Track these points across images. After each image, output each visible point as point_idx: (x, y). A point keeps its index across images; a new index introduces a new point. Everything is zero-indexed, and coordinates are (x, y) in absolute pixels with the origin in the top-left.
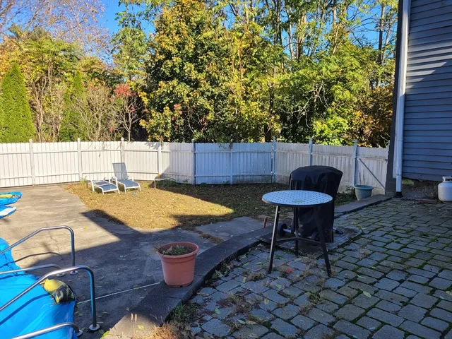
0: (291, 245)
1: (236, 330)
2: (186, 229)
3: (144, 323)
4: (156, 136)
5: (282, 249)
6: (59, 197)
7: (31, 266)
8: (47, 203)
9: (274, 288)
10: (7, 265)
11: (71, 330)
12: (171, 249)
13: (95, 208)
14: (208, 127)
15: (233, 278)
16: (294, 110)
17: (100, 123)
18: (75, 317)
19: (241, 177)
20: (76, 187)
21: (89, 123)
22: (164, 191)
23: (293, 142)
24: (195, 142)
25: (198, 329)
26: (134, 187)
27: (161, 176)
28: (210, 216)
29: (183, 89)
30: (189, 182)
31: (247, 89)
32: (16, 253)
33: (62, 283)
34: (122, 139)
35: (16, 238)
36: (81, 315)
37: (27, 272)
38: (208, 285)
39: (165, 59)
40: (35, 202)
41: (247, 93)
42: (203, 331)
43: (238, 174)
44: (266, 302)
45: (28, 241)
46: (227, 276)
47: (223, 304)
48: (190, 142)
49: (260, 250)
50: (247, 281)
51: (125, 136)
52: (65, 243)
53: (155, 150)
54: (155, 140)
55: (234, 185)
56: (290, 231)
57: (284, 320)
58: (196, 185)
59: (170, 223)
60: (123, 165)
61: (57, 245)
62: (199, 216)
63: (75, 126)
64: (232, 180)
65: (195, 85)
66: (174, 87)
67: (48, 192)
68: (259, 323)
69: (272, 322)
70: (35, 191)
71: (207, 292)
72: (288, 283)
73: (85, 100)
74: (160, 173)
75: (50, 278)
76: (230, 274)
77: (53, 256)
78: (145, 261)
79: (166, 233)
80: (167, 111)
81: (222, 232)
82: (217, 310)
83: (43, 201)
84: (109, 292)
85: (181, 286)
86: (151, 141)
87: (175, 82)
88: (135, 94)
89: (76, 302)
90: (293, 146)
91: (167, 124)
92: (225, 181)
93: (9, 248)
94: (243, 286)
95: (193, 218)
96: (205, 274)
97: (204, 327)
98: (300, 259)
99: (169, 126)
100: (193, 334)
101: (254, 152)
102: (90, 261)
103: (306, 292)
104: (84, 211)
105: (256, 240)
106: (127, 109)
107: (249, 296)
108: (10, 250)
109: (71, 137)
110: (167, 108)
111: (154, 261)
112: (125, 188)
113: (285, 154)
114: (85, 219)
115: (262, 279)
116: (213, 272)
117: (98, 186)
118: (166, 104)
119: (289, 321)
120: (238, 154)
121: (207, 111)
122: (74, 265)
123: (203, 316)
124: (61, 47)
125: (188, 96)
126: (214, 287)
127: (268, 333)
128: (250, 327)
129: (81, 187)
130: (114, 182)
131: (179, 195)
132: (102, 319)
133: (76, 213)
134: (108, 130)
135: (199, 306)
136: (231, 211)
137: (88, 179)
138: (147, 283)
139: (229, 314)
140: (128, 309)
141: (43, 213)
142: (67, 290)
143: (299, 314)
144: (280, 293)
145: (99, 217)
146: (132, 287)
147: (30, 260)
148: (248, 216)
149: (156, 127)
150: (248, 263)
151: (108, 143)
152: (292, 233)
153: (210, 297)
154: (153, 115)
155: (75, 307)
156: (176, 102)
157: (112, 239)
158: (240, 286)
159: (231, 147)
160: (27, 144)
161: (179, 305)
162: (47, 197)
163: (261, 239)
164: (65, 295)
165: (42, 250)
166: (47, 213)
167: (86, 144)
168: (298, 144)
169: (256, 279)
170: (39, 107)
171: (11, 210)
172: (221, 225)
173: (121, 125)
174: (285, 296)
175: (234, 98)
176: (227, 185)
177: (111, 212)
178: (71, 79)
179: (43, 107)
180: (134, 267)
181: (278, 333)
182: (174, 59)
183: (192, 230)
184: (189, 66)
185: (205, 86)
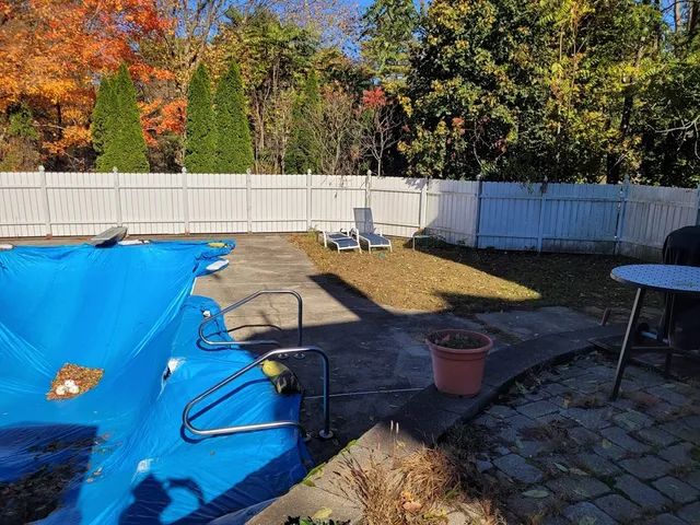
0: (657, 361)
1: (552, 477)
2: (460, 316)
3: (405, 439)
4: (420, 168)
5: (638, 365)
6: (281, 252)
7: (247, 339)
8: (266, 258)
9: (622, 425)
10: (219, 334)
11: (296, 431)
12: (447, 338)
13: (327, 271)
14: (506, 155)
15: (547, 399)
16: (671, 126)
17: (338, 148)
18: (301, 415)
19: (557, 242)
20: (303, 240)
21: (324, 148)
22: (426, 255)
23: (663, 185)
24: (482, 180)
25: (487, 465)
26: (382, 245)
27: (424, 232)
28: (500, 300)
29: (468, 93)
30: (467, 244)
31: (583, 90)
32: (230, 321)
33: (286, 368)
34: (370, 172)
35: (228, 301)
36: (308, 414)
37: (242, 347)
38: (504, 402)
39: (442, 45)
40: (251, 256)
41: (582, 96)
42: (496, 468)
43: (551, 235)
44: (605, 445)
45: (243, 307)
46: (534, 393)
47: (528, 434)
48: (474, 179)
49: (595, 361)
50: (569, 406)
51: (373, 167)
52: (289, 315)
53: (419, 191)
54: (418, 175)
55: (543, 253)
56: (655, 337)
57: (640, 480)
58: (477, 249)
59: (435, 304)
60: (367, 212)
61: (278, 316)
62: (482, 298)
63: (304, 152)
64: (540, 246)
65: (490, 84)
66: (455, 90)
67: (268, 243)
68: (594, 476)
69: (616, 479)
70: (253, 241)
71: (501, 412)
72: (649, 422)
73: (320, 114)
74: (422, 227)
75: (270, 358)
76: (541, 391)
77: (273, 331)
78: (397, 355)
79: (429, 318)
80: (441, 129)
81: (519, 326)
82: (518, 442)
83: (261, 255)
84: (346, 390)
85: (461, 397)
86: (412, 176)
87: (457, 81)
88: (391, 103)
89: (303, 397)
90: (664, 192)
91: (439, 149)
92: (529, 246)
93: (221, 313)
94: (563, 412)
95: (470, 299)
96: (499, 384)
97: (497, 462)
98: (672, 386)
99: (443, 153)
100: (480, 470)
101: (585, 201)
102: (321, 343)
103: (683, 441)
104: (313, 274)
105: (588, 345)
106: (379, 126)
107: (575, 431)
108: (222, 316)
109: (298, 168)
110: (443, 123)
111: (411, 356)
112: (370, 246)
113: (644, 206)
114: (314, 284)
115: (598, 407)
116: (511, 383)
117: (332, 240)
118: (440, 117)
119: (649, 482)
120: (555, 203)
121: (506, 128)
122: (300, 346)
123: (496, 447)
124: (292, 35)
125: (477, 102)
126: (513, 407)
127: (610, 493)
128: (577, 479)
129: (308, 240)
130: (354, 236)
131: (450, 263)
132: (336, 425)
133: (302, 276)
134: (349, 159)
135: (488, 430)
136: (535, 295)
137: (319, 229)
138: (398, 387)
139: (539, 451)
140: (371, 418)
141: (262, 271)
142: (292, 378)
143: (667, 475)
144: (632, 435)
145: (331, 284)
146: (377, 388)
147: (246, 332)
148: (566, 305)
149: (422, 154)
150: (572, 380)
151: (349, 177)
152: (659, 340)
153: (507, 421)
154: (420, 134)
155: (302, 402)
156: (456, 114)
157: (350, 316)
158: (558, 412)
159: (543, 189)
160: (244, 175)
161: (457, 422)
162: (266, 250)
163: (597, 343)
164: (289, 384)
165: (259, 320)
166: (267, 272)
167: (318, 178)
168: (675, 189)
169: (587, 406)
170: (259, 125)
171: (223, 263)
172: (518, 316)
173: (369, 152)
174: (641, 441)
175: (556, 106)
176: (531, 253)
177: (350, 278)
178: (302, 82)
179: (265, 123)
180: (381, 360)
181: (627, 498)
182: (459, 43)
183: (469, 318)
184: (483, 54)
185: (507, 85)
